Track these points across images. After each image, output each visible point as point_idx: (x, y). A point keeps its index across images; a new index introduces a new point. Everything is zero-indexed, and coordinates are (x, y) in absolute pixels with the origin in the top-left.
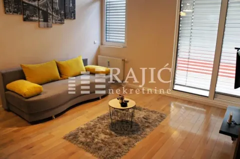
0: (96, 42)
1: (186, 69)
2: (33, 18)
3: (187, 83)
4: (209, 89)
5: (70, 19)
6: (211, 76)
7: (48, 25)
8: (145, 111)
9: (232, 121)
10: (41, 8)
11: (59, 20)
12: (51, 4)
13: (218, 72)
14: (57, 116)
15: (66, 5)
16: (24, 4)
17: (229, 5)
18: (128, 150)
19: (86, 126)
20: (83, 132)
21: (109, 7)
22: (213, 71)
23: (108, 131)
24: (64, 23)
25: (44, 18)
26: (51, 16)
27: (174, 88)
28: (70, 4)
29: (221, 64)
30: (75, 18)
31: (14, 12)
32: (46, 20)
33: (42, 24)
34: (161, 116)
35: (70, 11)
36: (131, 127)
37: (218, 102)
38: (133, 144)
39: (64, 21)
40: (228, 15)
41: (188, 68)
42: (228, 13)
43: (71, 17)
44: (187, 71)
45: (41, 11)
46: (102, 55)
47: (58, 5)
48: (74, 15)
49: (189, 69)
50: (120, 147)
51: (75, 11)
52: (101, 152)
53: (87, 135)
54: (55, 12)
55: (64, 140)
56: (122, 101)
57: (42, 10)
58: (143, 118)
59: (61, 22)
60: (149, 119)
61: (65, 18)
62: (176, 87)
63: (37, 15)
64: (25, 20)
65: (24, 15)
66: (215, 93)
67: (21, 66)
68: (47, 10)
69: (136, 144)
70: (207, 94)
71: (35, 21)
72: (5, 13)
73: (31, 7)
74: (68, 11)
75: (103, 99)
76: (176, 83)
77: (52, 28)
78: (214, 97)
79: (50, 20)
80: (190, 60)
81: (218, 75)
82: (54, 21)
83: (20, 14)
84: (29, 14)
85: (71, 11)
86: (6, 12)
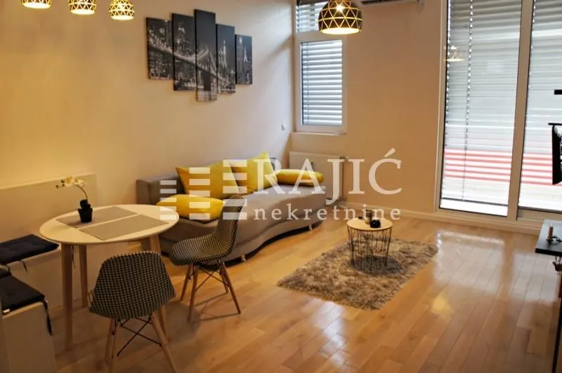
0: (285, 126)
1: (462, 174)
2: (189, 85)
3: (465, 194)
4: (507, 203)
5: (245, 84)
6: (508, 184)
7: (210, 95)
8: (400, 242)
9: (554, 237)
10: (199, 65)
11: (227, 87)
12: (215, 58)
13: (521, 175)
14: (250, 256)
15: (238, 59)
16: (176, 61)
17: (532, 52)
18: (393, 294)
19: (310, 267)
20: (309, 275)
21: (307, 60)
22: (511, 175)
23: (349, 271)
24: (234, 92)
25: (205, 85)
26: (215, 80)
27: (441, 206)
28: (243, 56)
29: (525, 155)
30: (251, 83)
31: (162, 75)
32: (207, 88)
33: (202, 94)
34: (430, 249)
35: (243, 70)
36: (386, 265)
37: (525, 223)
38: (398, 286)
39: (234, 88)
40: (531, 69)
41: (465, 166)
42: (531, 65)
43: (246, 80)
44: (464, 177)
45: (200, 72)
46: (297, 151)
47: (225, 60)
48: (251, 76)
49: (467, 174)
50: (378, 289)
51: (251, 69)
52: (351, 298)
53: (317, 278)
54: (220, 73)
55: (280, 289)
56: (371, 219)
57: (201, 69)
58: (400, 251)
59: (230, 89)
60: (411, 252)
61: (236, 83)
62: (445, 204)
63: (195, 78)
64: (176, 88)
65: (174, 79)
66: (519, 208)
67: (178, 170)
68: (210, 69)
69: (401, 286)
70: (503, 211)
71: (191, 89)
72: (150, 78)
73: (186, 66)
74: (241, 69)
75: (316, 229)
76: (443, 196)
77: (216, 102)
78: (517, 217)
79: (213, 86)
80: (468, 152)
81: (520, 182)
82: (219, 89)
83: (170, 78)
84: (183, 78)
85: (246, 69)
86: (150, 76)
